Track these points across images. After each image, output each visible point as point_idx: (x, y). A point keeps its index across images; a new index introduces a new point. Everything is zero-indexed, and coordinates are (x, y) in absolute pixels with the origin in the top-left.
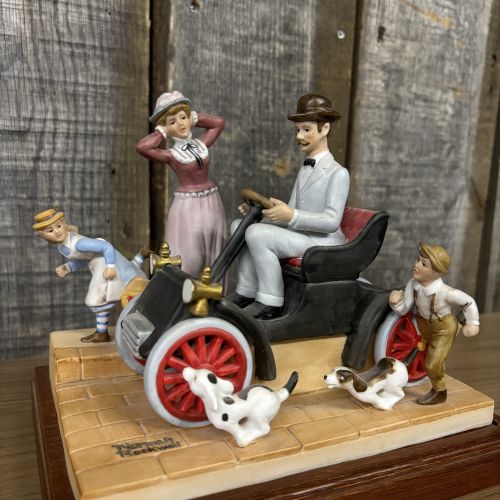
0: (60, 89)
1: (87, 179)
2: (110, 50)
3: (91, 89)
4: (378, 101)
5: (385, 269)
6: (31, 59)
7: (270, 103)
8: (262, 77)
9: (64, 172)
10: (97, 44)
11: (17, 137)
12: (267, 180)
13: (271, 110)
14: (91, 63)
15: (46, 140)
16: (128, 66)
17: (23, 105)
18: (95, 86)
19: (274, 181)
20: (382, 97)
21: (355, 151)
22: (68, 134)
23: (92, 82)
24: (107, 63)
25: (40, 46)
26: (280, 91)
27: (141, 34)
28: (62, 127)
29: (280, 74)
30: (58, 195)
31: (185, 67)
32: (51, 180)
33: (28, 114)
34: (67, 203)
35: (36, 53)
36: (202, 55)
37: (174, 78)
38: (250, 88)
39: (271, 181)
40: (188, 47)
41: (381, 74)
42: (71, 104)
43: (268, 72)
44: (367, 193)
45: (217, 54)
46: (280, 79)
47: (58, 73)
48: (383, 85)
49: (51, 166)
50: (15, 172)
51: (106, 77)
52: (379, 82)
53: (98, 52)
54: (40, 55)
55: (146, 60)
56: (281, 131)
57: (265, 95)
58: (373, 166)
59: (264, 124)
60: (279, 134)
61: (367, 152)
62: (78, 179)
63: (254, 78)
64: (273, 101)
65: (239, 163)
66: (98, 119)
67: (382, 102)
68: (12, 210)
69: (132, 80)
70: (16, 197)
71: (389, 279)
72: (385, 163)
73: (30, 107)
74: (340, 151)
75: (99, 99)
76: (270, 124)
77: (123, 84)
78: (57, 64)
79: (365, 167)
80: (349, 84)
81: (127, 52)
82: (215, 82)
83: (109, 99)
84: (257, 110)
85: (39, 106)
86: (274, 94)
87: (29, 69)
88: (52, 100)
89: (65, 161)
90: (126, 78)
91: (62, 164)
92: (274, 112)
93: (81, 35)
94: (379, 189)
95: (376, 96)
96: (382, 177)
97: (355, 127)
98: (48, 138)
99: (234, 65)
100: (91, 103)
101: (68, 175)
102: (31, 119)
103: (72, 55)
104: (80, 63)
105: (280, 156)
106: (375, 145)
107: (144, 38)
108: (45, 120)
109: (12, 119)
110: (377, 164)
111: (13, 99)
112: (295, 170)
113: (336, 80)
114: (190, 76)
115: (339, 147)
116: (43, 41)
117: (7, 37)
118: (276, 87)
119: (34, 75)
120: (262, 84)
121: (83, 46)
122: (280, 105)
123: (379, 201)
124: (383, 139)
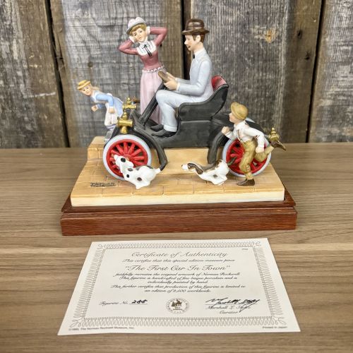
5: (349, 105)
11: (109, 29)
12: (258, 44)
17: (111, 10)
19: (263, 46)
21: (326, 20)
30: (131, 60)
33: (113, 15)
34: (137, 65)
39: (261, 45)
42: (136, 7)
50: (110, 48)
56: (269, 12)
58: (342, 32)
59: (256, 8)
60: (267, 13)
61: (337, 20)
65: (239, 35)
66: (151, 15)
68: (109, 70)
70: (110, 62)
72: (351, 28)
73: (115, 11)
74: (315, 21)
75: (151, 2)
76: (260, 7)
79: (334, 32)
85: (120, 11)
88: (126, 6)
96: (349, 39)
100: (147, 6)
102: (116, 18)
105: (267, 28)
106: (344, 15)
108: (123, 18)
109: (106, 19)
110: (344, 29)
111: (106, 8)
112: (279, 37)
115: (314, 19)
123: (345, 57)
124: (351, 10)
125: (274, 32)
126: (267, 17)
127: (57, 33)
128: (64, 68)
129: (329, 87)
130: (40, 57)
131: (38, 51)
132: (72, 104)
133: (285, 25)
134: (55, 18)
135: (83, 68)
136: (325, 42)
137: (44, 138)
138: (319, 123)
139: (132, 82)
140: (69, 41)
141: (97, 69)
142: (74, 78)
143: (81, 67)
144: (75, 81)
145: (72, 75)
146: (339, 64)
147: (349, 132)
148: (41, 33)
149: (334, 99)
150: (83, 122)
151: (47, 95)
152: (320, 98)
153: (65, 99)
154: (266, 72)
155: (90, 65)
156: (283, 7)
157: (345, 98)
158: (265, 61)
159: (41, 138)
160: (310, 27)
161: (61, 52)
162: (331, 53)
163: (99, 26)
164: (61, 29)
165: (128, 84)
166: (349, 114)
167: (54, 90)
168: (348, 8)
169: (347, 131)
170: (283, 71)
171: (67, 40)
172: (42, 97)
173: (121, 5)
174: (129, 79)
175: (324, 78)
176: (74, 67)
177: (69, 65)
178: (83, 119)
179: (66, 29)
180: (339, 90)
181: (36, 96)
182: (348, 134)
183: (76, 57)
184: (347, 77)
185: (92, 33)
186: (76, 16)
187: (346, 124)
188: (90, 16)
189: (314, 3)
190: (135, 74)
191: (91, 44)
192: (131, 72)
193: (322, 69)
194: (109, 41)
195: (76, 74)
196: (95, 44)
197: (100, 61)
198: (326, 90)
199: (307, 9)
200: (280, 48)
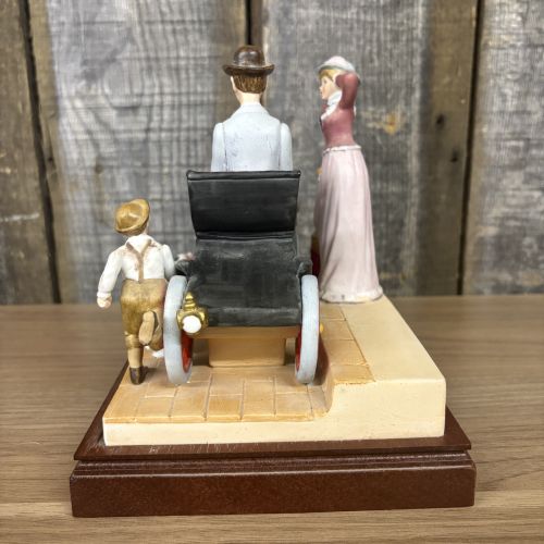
0: (164, 65)
1: (192, 147)
2: (207, 22)
3: (192, 62)
4: (511, 40)
5: (525, 235)
6: (139, 40)
7: (375, 57)
8: (365, 30)
9: (171, 142)
10: (195, 18)
11: (130, 112)
12: (374, 138)
13: (376, 64)
14: (190, 38)
15: (154, 113)
16: (225, 35)
17: (135, 82)
18: (195, 58)
19: (382, 140)
20: (518, 34)
21: (480, 101)
22: (173, 105)
23: (191, 55)
24: (205, 35)
25: (147, 28)
26: (385, 42)
28: (168, 100)
29: (385, 24)
30: (166, 162)
31: (280, 30)
32: (160, 149)
33: (137, 90)
34: (175, 169)
35: (143, 36)
36: (297, 14)
37: (269, 42)
38: (351, 43)
39: (378, 139)
40: (282, 9)
41: (516, 6)
42: (175, 77)
43: (372, 23)
44: (499, 148)
45: (313, 12)
46: (385, 29)
47: (162, 50)
48: (519, 19)
49: (160, 137)
50: (131, 143)
51: (205, 48)
52: (514, 16)
53: (197, 26)
54: (147, 36)
55: (242, 27)
56: (389, 85)
57: (368, 48)
58: (507, 118)
59: (368, 79)
60: (386, 88)
61: (497, 101)
62: (183, 147)
63: (355, 32)
64: (379, 54)
66: (199, 89)
67: (519, 40)
68: (130, 177)
69: (229, 48)
70: (132, 166)
71: (530, 247)
72: (522, 112)
73: (140, 84)
74: (463, 101)
75: (199, 70)
76: (375, 78)
77: (221, 54)
78: (162, 43)
79: (495, 118)
80: (474, 23)
81: (223, 22)
82: (312, 41)
83: (209, 69)
84: (360, 66)
85: (148, 83)
86: (379, 46)
87: (138, 50)
88: (158, 75)
89: (171, 130)
90: (223, 48)
91: (169, 134)
92: (380, 66)
93: (181, 12)
94: (514, 143)
95: (510, 34)
96: (518, 129)
97: (482, 73)
98: (156, 111)
99: (333, 21)
100: (192, 75)
101: (175, 144)
102: (141, 95)
103: (174, 32)
104: (180, 38)
105: (388, 112)
106: (508, 91)
107: (239, 6)
108: (152, 95)
109: (127, 96)
110: (511, 114)
111: (126, 79)
112: (407, 126)
113: (456, 21)
114: (285, 39)
115: (461, 98)
116: (149, 23)
117: (119, 24)
118: (382, 37)
119: (143, 55)
120: (364, 37)
121: (183, 22)
122: (386, 58)
123: (514, 157)
124: (520, 84)
125: (398, 118)
126: (386, 93)
127: (46, 120)
128: (55, 177)
129: (492, 205)
130: (16, 156)
131: (12, 146)
132: (68, 235)
133: (416, 107)
134: (42, 95)
135: (86, 175)
136: (481, 134)
137: (17, 289)
138: (479, 264)
139: (167, 197)
140: (65, 132)
141: (109, 177)
142: (71, 191)
143: (83, 173)
144: (72, 195)
145: (67, 187)
146: (504, 168)
147: (528, 280)
148: (19, 118)
150: (85, 263)
151: (26, 217)
152: (477, 223)
153: (56, 226)
154: (387, 181)
155: (98, 169)
156: (412, 80)
157: (518, 224)
158: (386, 164)
159: (11, 290)
160: (456, 110)
161: (51, 149)
162: (491, 152)
163: (116, 108)
164: (52, 113)
165: (161, 200)
166: (526, 250)
167: (37, 210)
168: (515, 81)
169: (526, 278)
170: (415, 180)
171: (61, 129)
172: (15, 222)
173: (150, 74)
174: (163, 193)
175: (483, 191)
176: (71, 173)
177: (63, 170)
178: (84, 258)
179: (61, 112)
180: (507, 210)
181: (7, 220)
182: (527, 283)
183: (75, 156)
184: (518, 189)
185: (103, 119)
186: (77, 92)
187: (522, 266)
188: (100, 91)
189: (460, 73)
190: (172, 185)
191: (101, 136)
192: (166, 180)
193: (479, 177)
194: (130, 131)
195: (75, 184)
196: (108, 137)
197: (114, 163)
198: (486, 209)
199: (450, 83)
200: (409, 143)
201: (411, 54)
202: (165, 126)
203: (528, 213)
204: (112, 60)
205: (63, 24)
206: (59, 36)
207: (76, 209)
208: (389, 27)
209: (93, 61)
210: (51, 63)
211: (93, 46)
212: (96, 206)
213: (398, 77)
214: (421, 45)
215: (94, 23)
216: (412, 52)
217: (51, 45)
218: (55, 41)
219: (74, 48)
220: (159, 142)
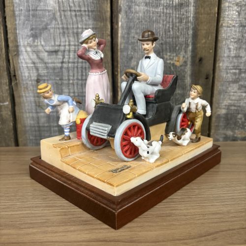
0: (71, 31)
1: (84, 71)
2: (92, 11)
3: (84, 30)
4: (234, 23)
5: (238, 114)
6: (59, 19)
7: (171, 29)
8: (166, 17)
9: (74, 68)
10: (86, 9)
11: (54, 53)
12: (170, 67)
13: (172, 33)
14: (84, 19)
15: (66, 54)
16: (100, 18)
17: (56, 39)
19: (174, 69)
20: (236, 21)
21: (219, 51)
22: (75, 51)
23: (84, 27)
24: (91, 17)
25: (63, 13)
26: (176, 23)
27: (106, 2)
28: (72, 48)
29: (176, 14)
30: (71, 78)
31: (127, 16)
32: (69, 71)
33: (57, 43)
34: (75, 81)
35: (61, 17)
36: (135, 9)
37: (121, 21)
38: (160, 22)
39: (172, 68)
40: (128, 6)
41: (236, 8)
42: (76, 37)
43: (170, 14)
44: (227, 73)
45: (143, 8)
46: (176, 16)
47: (70, 24)
48: (237, 13)
49: (68, 66)
50: (54, 68)
51: (91, 24)
52: (235, 12)
53: (87, 13)
54: (63, 17)
55: (109, 14)
56: (177, 43)
57: (168, 25)
58: (231, 59)
59: (168, 40)
60: (176, 44)
61: (227, 51)
62: (80, 71)
63: (162, 18)
64: (173, 28)
67: (237, 23)
69: (102, 24)
70: (55, 79)
71: (241, 119)
72: (238, 57)
73: (59, 40)
74: (211, 51)
76: (171, 40)
77: (98, 26)
78: (70, 21)
79: (225, 59)
80: (216, 15)
81: (100, 11)
82: (142, 22)
84: (164, 33)
85: (63, 40)
86: (173, 25)
87: (58, 24)
88: (68, 36)
89: (74, 63)
90: (99, 24)
91: (73, 64)
92: (173, 34)
93: (79, 6)
94: (234, 71)
95: (233, 20)
96: (236, 64)
97: (219, 38)
98: (66, 53)
99: (152, 12)
101: (76, 69)
102: (60, 45)
103: (76, 15)
104: (79, 19)
105: (176, 55)
106: (232, 47)
107: (108, 4)
108: (65, 46)
109: (52, 46)
110: (233, 57)
111: (52, 38)
112: (185, 62)
113: (208, 14)
114: (129, 20)
115: (210, 50)
116: (64, 11)
117: (49, 11)
118: (174, 21)
119: (60, 26)
120: (166, 20)
121: (80, 11)
122: (176, 30)
123: (234, 77)
124: (237, 44)
125: (181, 58)
126: (176, 47)
127: (12, 56)
128: (16, 84)
129: (224, 100)
132: (22, 112)
133: (189, 54)
134: (10, 45)
135: (32, 84)
136: (219, 66)
138: (217, 126)
140: (22, 62)
142: (24, 91)
143: (31, 82)
144: (25, 94)
145: (23, 89)
146: (229, 82)
147: (240, 134)
149: (228, 109)
150: (31, 126)
152: (217, 108)
153: (17, 108)
155: (38, 81)
156: (188, 41)
157: (236, 108)
160: (208, 55)
161: (14, 70)
162: (224, 75)
163: (47, 51)
164: (16, 53)
166: (239, 120)
167: (7, 101)
168: (235, 42)
169: (239, 133)
170: (188, 88)
171: (20, 62)
173: (64, 36)
174: (69, 93)
175: (220, 93)
176: (25, 83)
177: (21, 81)
178: (30, 124)
179: (20, 53)
180: (230, 102)
182: (239, 136)
183: (27, 74)
184: (236, 92)
185: (41, 57)
186: (28, 43)
187: (237, 128)
188: (39, 43)
189: (210, 38)
190: (74, 89)
191: (39, 65)
192: (71, 87)
193: (218, 86)
194: (54, 63)
195: (27, 88)
196: (43, 65)
197: (46, 78)
198: (221, 102)
199: (205, 42)
200: (186, 70)
201: (188, 29)
202: (71, 60)
203: (240, 103)
204: (45, 28)
205: (21, 10)
206: (20, 16)
207: (26, 100)
208: (177, 16)
209: (36, 29)
210: (15, 29)
211: (36, 21)
212: (37, 99)
213: (182, 39)
214: (192, 25)
215: (37, 10)
216: (188, 28)
217: (16, 20)
218: (18, 18)
219: (26, 22)
220: (68, 68)
